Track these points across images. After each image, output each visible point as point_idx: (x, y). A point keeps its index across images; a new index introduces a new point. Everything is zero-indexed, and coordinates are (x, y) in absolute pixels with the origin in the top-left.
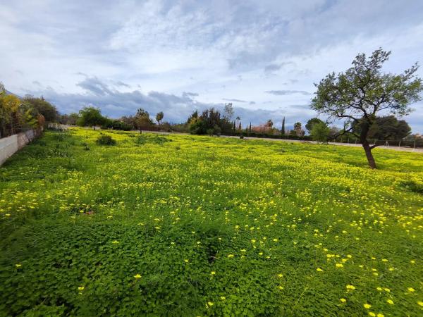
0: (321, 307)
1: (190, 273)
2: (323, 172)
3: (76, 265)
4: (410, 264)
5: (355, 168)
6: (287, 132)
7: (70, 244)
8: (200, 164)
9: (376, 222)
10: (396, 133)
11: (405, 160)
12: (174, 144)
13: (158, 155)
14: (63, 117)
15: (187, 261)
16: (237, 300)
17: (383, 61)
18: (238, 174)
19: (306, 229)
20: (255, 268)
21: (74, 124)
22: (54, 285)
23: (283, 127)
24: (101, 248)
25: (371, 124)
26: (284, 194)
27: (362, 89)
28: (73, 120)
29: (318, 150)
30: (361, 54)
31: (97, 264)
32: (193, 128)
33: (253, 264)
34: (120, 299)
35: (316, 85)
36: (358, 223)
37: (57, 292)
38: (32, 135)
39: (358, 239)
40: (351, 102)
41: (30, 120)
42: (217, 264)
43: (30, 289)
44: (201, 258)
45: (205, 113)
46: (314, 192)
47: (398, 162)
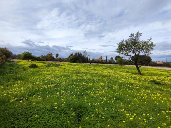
1: (70, 127)
6: (108, 61)
10: (147, 61)
11: (151, 71)
12: (63, 67)
13: (56, 72)
14: (14, 56)
15: (69, 122)
20: (98, 123)
21: (19, 59)
23: (106, 59)
25: (138, 58)
26: (108, 87)
27: (134, 46)
28: (19, 57)
29: (120, 68)
31: (27, 127)
32: (71, 60)
33: (97, 121)
36: (137, 98)
40: (130, 50)
42: (82, 122)
44: (75, 120)
45: (76, 54)
46: (120, 86)
47: (149, 72)
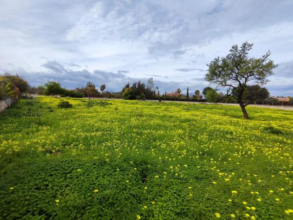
0: (217, 207)
1: (130, 189)
2: (215, 122)
3: (51, 187)
4: (272, 178)
5: (236, 119)
6: (190, 96)
7: (46, 174)
8: (133, 119)
9: (249, 152)
10: (260, 96)
11: (267, 114)
12: (113, 106)
13: (103, 114)
14: (33, 89)
15: (127, 181)
16: (162, 206)
17: (249, 50)
18: (159, 125)
19: (205, 159)
20: (173, 184)
21: (41, 94)
22: (37, 201)
23: (188, 93)
24: (68, 175)
25: (244, 90)
26: (190, 137)
27: (237, 68)
28: (40, 91)
29: (211, 108)
30: (235, 45)
31: (66, 187)
32: (126, 95)
33: (172, 182)
34: (84, 208)
35: (207, 65)
36: (238, 153)
37: (39, 206)
38: (10, 101)
39: (238, 163)
40: (231, 76)
41: (9, 91)
42: (148, 183)
43: (19, 205)
44: (137, 180)
45: (135, 85)
46: (210, 136)
47: (262, 114)
